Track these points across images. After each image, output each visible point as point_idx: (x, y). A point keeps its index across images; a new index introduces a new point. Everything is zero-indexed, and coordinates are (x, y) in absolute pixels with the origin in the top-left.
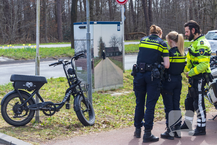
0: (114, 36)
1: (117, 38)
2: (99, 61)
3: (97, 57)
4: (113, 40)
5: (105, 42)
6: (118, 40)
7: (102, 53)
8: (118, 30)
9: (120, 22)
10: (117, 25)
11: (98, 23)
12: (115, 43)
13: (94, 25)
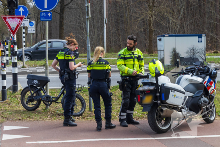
0: (193, 47)
1: (197, 49)
2: (172, 68)
3: (168, 65)
4: (192, 51)
5: (180, 52)
6: (198, 50)
7: (176, 62)
8: (199, 42)
9: (202, 35)
10: (197, 37)
11: (170, 36)
12: (194, 53)
13: (165, 37)
